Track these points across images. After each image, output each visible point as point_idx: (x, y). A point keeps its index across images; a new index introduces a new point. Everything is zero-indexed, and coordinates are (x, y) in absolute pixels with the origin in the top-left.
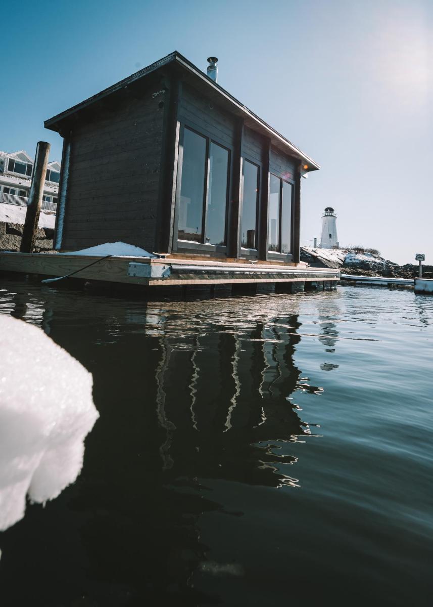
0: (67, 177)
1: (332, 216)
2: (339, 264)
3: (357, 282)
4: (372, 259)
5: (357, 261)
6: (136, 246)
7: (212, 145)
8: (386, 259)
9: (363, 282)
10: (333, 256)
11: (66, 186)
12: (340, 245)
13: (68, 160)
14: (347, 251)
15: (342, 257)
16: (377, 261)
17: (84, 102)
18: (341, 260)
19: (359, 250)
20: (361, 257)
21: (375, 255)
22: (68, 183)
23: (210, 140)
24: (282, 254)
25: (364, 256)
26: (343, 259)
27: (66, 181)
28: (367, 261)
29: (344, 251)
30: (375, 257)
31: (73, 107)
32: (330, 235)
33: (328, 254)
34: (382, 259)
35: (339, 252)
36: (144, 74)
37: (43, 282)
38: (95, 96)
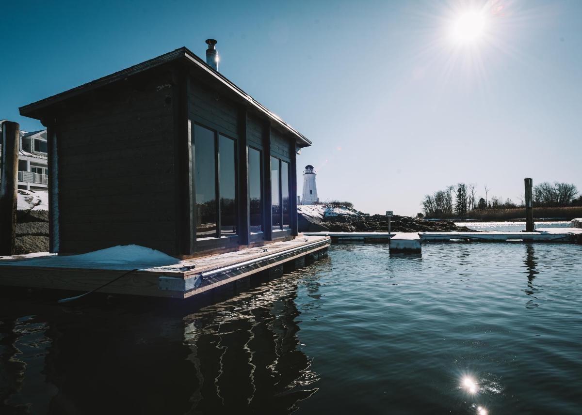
0: (57, 172)
1: (312, 173)
2: (320, 218)
3: (339, 238)
4: (347, 211)
5: (335, 215)
6: (154, 249)
7: (221, 137)
8: (358, 211)
9: (344, 238)
10: (314, 212)
11: (57, 183)
12: (320, 201)
13: (56, 153)
14: (326, 205)
15: (322, 211)
16: (351, 213)
17: (72, 91)
18: (321, 214)
19: (336, 204)
20: (338, 211)
21: (349, 208)
22: (59, 178)
23: (218, 133)
24: (284, 230)
25: (340, 210)
26: (323, 214)
27: (56, 176)
28: (343, 214)
29: (324, 206)
30: (349, 210)
31: (58, 95)
32: (311, 192)
33: (311, 210)
34: (355, 211)
35: (319, 207)
36: (148, 68)
37: (60, 301)
38: (86, 85)
